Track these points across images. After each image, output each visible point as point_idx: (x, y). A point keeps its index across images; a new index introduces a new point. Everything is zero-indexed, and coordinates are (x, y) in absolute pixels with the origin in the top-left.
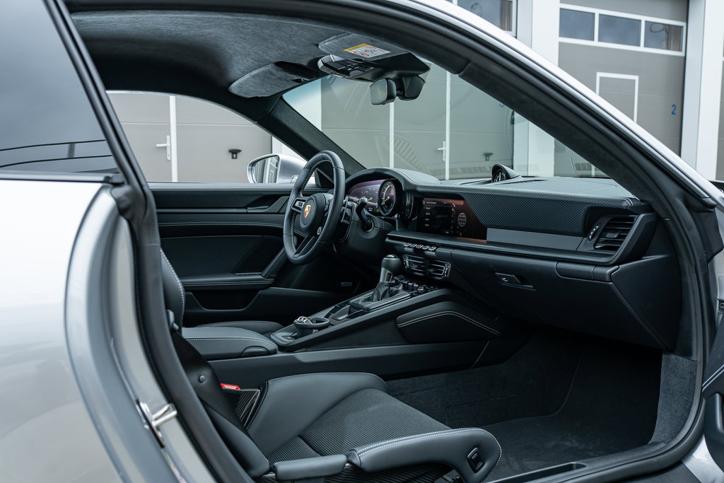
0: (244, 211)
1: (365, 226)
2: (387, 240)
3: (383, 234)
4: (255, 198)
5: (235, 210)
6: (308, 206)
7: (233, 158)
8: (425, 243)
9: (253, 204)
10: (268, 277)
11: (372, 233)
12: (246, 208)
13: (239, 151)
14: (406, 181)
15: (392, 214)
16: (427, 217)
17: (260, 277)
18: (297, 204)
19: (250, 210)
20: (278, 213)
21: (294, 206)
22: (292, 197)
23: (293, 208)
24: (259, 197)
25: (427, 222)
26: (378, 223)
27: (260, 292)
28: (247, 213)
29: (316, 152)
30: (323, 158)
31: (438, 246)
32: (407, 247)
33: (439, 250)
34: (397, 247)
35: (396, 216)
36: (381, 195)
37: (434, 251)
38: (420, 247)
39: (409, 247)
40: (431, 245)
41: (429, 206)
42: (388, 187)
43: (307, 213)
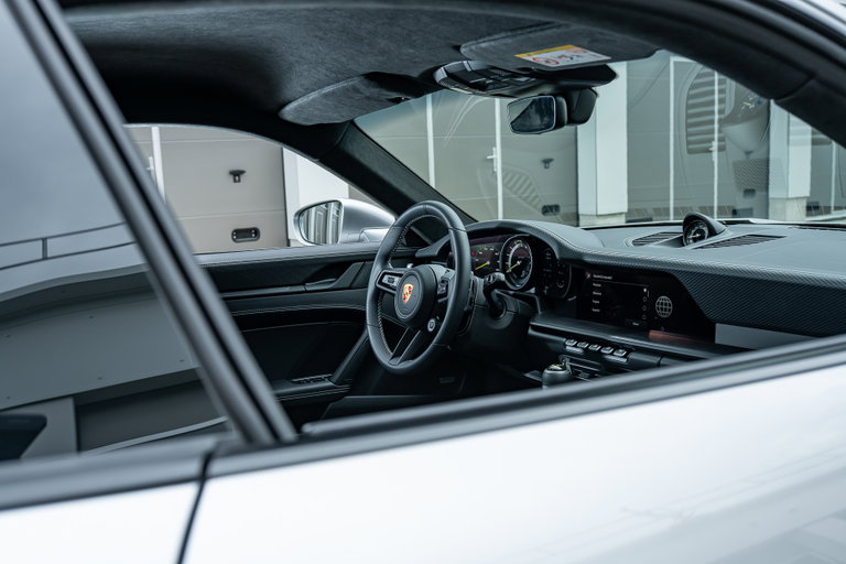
0: (301, 288)
1: (494, 310)
2: (531, 332)
3: (522, 321)
4: (314, 270)
5: (287, 289)
6: (407, 286)
7: (235, 181)
8: (605, 344)
9: (312, 279)
10: (340, 382)
11: (505, 320)
12: (303, 284)
13: (243, 172)
14: (560, 245)
15: (528, 287)
16: (596, 298)
17: (330, 384)
18: (385, 280)
19: (310, 287)
20: (350, 288)
21: (380, 282)
22: (376, 269)
23: (378, 286)
24: (321, 267)
25: (596, 306)
26: (513, 306)
27: (330, 405)
28: (306, 292)
29: (412, 203)
30: (426, 212)
31: (629, 349)
32: (570, 346)
33: (633, 356)
34: (550, 345)
35: (533, 290)
36: (505, 259)
37: (624, 357)
38: (596, 348)
39: (575, 346)
40: (616, 347)
41: (598, 280)
42: (517, 246)
43: (408, 297)
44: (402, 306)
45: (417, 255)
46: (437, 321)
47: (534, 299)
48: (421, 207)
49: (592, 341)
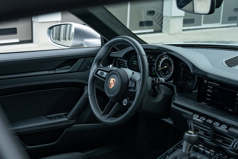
0: (54, 72)
2: (173, 106)
3: (168, 99)
5: (47, 73)
6: (112, 79)
8: (215, 120)
11: (160, 98)
15: (170, 80)
16: (209, 93)
18: (99, 72)
19: (58, 71)
20: (77, 71)
21: (96, 73)
22: (94, 67)
23: (94, 75)
25: (209, 97)
26: (163, 90)
28: (56, 74)
29: (116, 35)
30: (124, 41)
31: (229, 126)
32: (196, 117)
33: (231, 129)
34: (184, 115)
35: (172, 82)
36: (158, 63)
37: (226, 129)
38: (210, 121)
39: (198, 118)
40: (221, 123)
41: (211, 85)
42: (165, 58)
43: (112, 86)
44: (109, 89)
45: (111, 55)
46: (128, 100)
47: (173, 87)
48: (122, 39)
49: (208, 117)
